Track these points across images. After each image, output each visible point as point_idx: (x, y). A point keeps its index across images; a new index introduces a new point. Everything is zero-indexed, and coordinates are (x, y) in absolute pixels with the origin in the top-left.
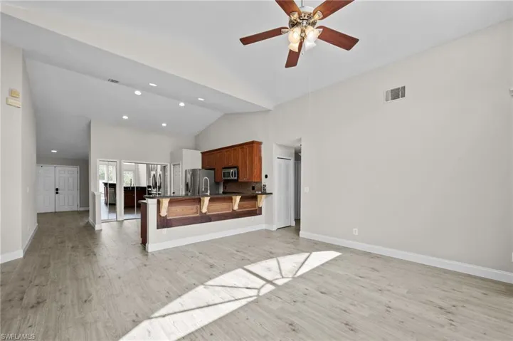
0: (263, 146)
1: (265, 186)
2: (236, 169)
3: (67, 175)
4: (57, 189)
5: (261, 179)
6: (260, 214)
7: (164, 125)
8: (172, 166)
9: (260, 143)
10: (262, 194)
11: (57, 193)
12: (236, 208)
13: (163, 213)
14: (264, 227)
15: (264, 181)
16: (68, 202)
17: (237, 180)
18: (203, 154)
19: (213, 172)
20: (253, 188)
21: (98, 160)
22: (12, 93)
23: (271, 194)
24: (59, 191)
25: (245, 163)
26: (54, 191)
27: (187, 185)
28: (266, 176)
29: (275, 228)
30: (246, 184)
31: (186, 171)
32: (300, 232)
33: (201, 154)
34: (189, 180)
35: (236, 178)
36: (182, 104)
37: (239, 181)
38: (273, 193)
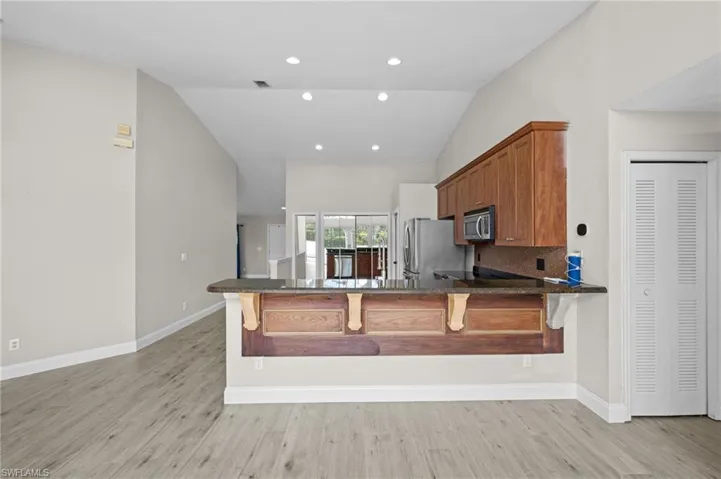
0: (569, 137)
1: (578, 261)
2: (488, 214)
5: (565, 241)
6: (558, 348)
7: (375, 148)
9: (560, 127)
10: (563, 288)
12: (456, 324)
14: (570, 391)
15: (574, 245)
17: (492, 241)
18: (440, 187)
19: (452, 223)
20: (541, 265)
23: (603, 290)
25: (511, 192)
28: (582, 230)
29: (617, 413)
30: (520, 252)
33: (436, 190)
35: (488, 237)
37: (497, 243)
38: (609, 290)
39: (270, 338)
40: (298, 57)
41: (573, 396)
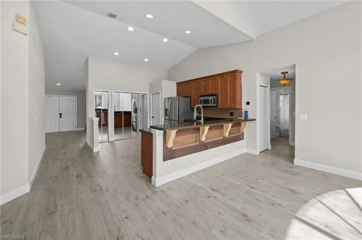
0: (243, 75)
2: (215, 97)
3: (68, 103)
4: (61, 114)
5: (241, 106)
6: (243, 139)
7: (147, 60)
8: (151, 95)
9: (241, 72)
11: (61, 117)
12: (227, 134)
13: (170, 145)
14: (245, 150)
15: (244, 107)
16: (69, 124)
17: (217, 106)
18: (178, 84)
19: (189, 99)
20: (232, 114)
21: (94, 90)
22: (19, 19)
23: (255, 120)
24: (62, 116)
25: (226, 90)
26: (59, 116)
27: (166, 110)
28: (248, 103)
29: (258, 152)
30: (224, 110)
31: (165, 99)
32: (295, 160)
33: (176, 85)
34: (168, 107)
35: (216, 105)
36: (165, 40)
37: (218, 107)
38: (257, 120)
39: (175, 150)
40: (152, 15)
41: (245, 152)
